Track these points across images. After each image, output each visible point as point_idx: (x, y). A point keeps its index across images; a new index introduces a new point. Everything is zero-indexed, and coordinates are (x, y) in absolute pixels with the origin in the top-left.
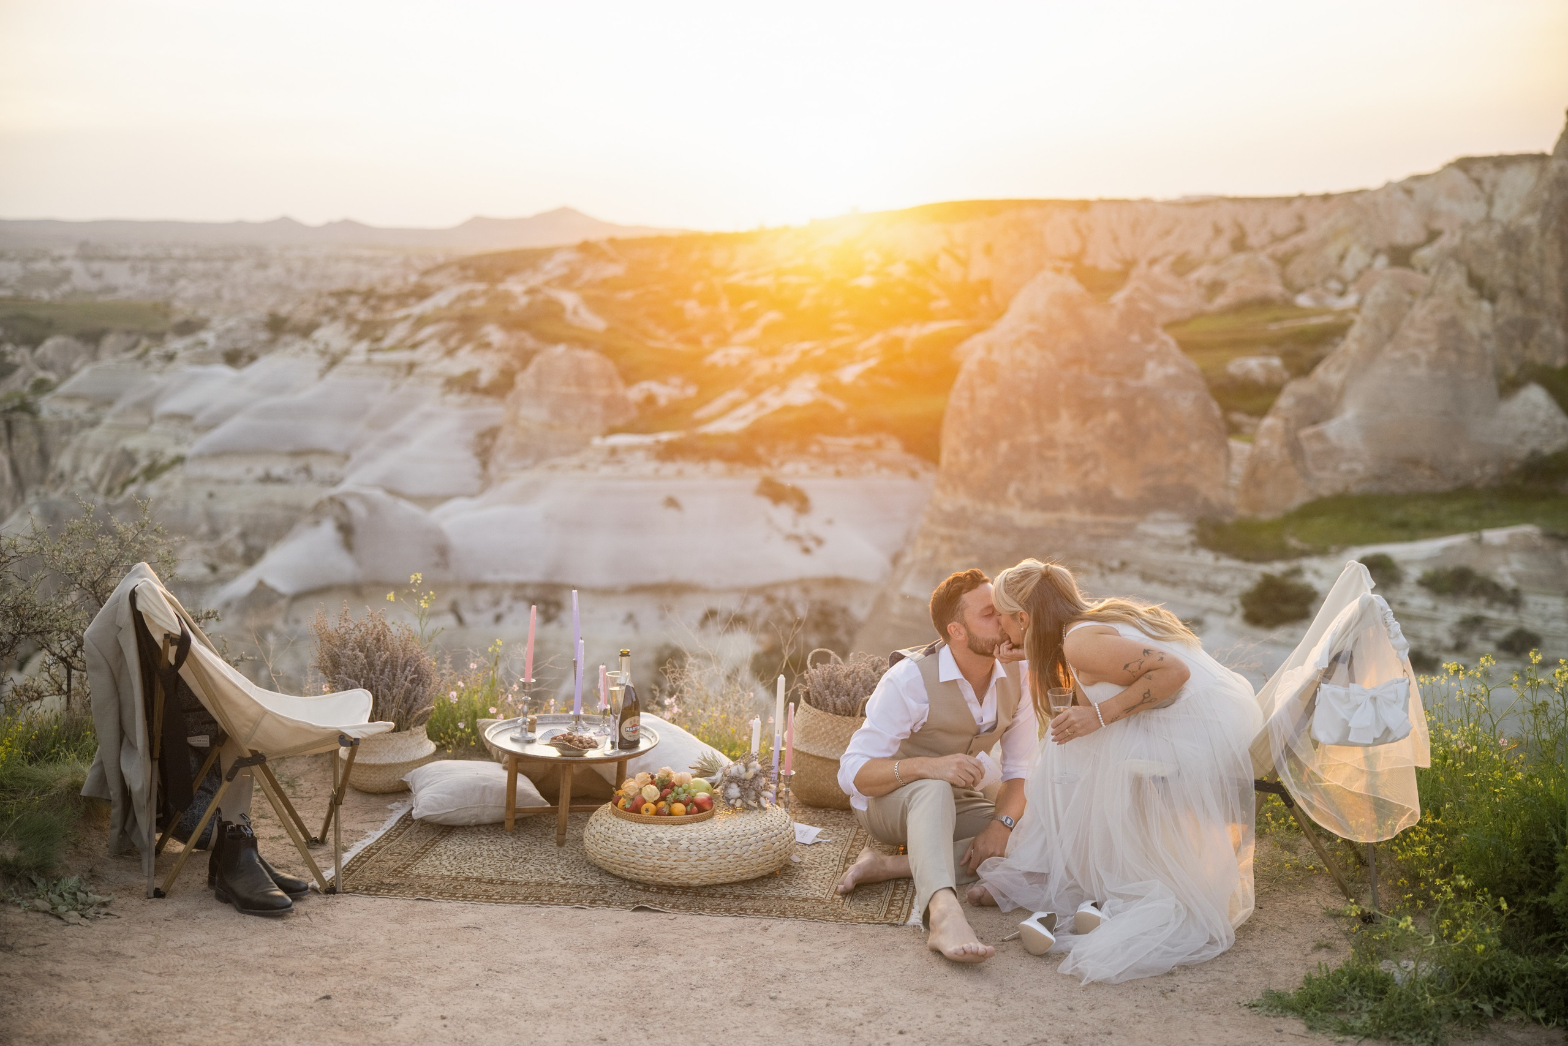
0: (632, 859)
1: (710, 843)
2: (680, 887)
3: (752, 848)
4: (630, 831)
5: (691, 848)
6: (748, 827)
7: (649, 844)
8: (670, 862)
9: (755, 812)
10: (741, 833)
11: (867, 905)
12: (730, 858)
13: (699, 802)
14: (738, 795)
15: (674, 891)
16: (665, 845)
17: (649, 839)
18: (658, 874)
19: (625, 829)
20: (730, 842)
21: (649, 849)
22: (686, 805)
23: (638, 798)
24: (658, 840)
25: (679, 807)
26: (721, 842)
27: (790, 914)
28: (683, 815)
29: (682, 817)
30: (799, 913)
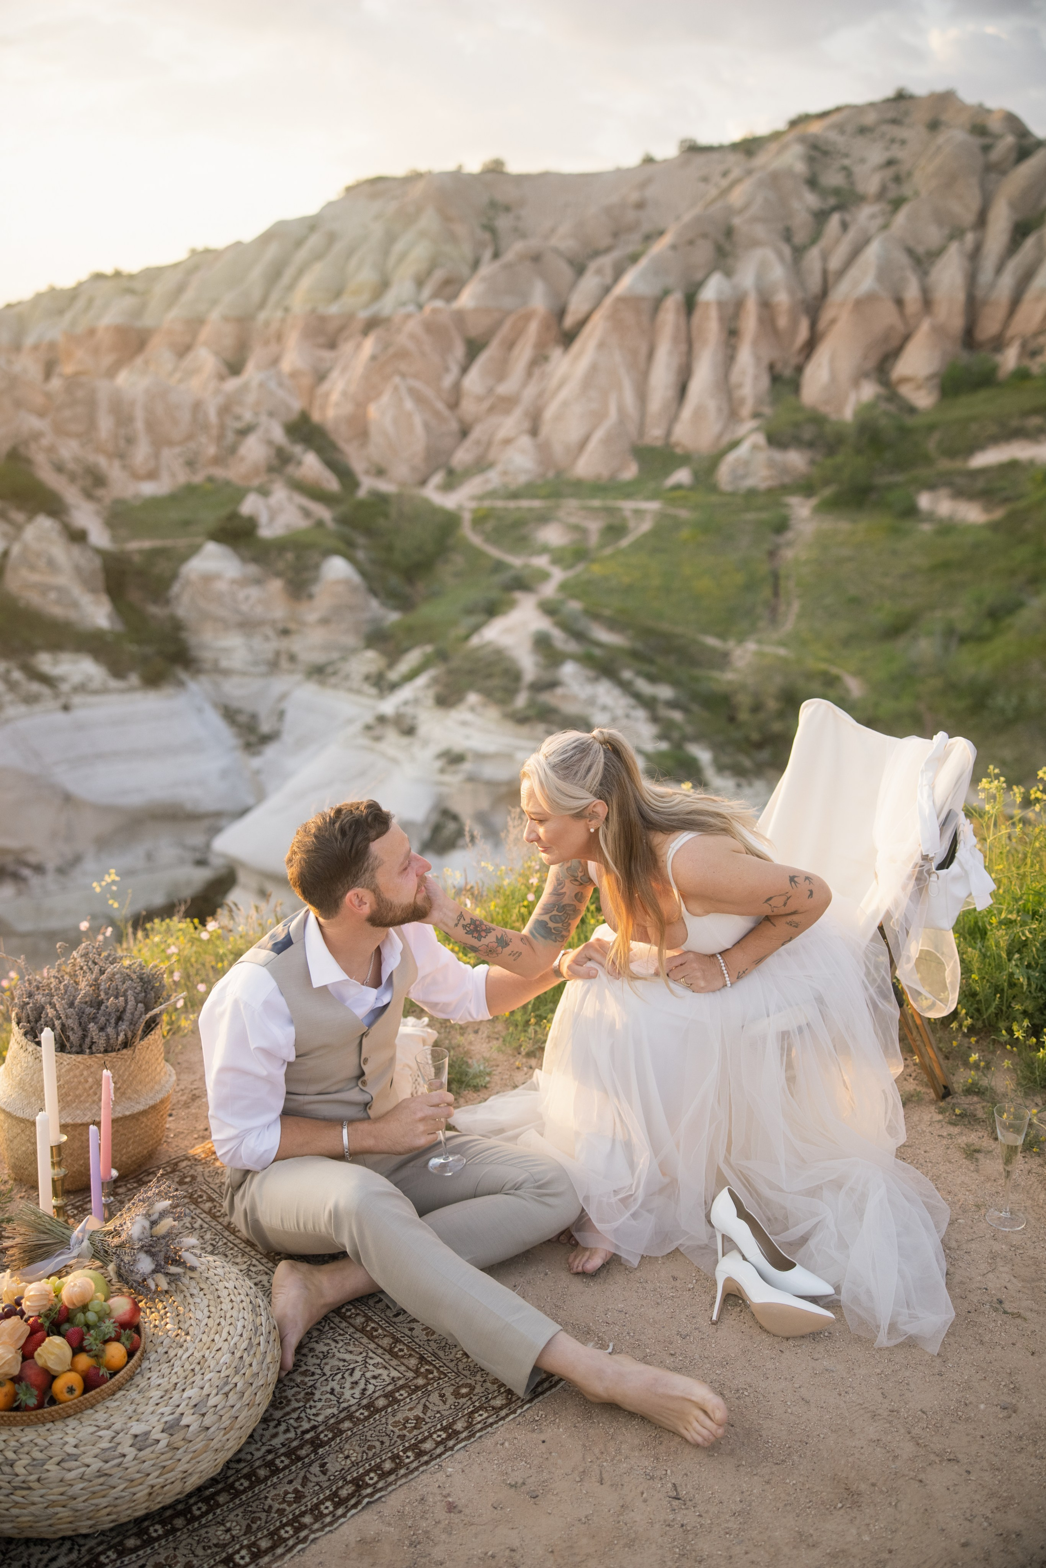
0: (104, 1502)
1: (226, 1394)
2: (190, 1495)
3: (268, 1359)
4: (69, 1449)
5: (207, 1421)
7: (129, 1458)
8: (182, 1467)
9: (186, 1280)
12: (258, 1399)
13: (126, 1317)
14: (153, 1267)
15: (188, 1510)
16: (163, 1444)
17: (125, 1448)
18: (159, 1499)
19: (54, 1451)
21: (133, 1467)
22: (117, 1339)
23: (30, 1372)
24: (141, 1441)
25: (116, 1352)
27: (428, 1445)
28: (128, 1362)
29: (128, 1367)
30: (435, 1436)
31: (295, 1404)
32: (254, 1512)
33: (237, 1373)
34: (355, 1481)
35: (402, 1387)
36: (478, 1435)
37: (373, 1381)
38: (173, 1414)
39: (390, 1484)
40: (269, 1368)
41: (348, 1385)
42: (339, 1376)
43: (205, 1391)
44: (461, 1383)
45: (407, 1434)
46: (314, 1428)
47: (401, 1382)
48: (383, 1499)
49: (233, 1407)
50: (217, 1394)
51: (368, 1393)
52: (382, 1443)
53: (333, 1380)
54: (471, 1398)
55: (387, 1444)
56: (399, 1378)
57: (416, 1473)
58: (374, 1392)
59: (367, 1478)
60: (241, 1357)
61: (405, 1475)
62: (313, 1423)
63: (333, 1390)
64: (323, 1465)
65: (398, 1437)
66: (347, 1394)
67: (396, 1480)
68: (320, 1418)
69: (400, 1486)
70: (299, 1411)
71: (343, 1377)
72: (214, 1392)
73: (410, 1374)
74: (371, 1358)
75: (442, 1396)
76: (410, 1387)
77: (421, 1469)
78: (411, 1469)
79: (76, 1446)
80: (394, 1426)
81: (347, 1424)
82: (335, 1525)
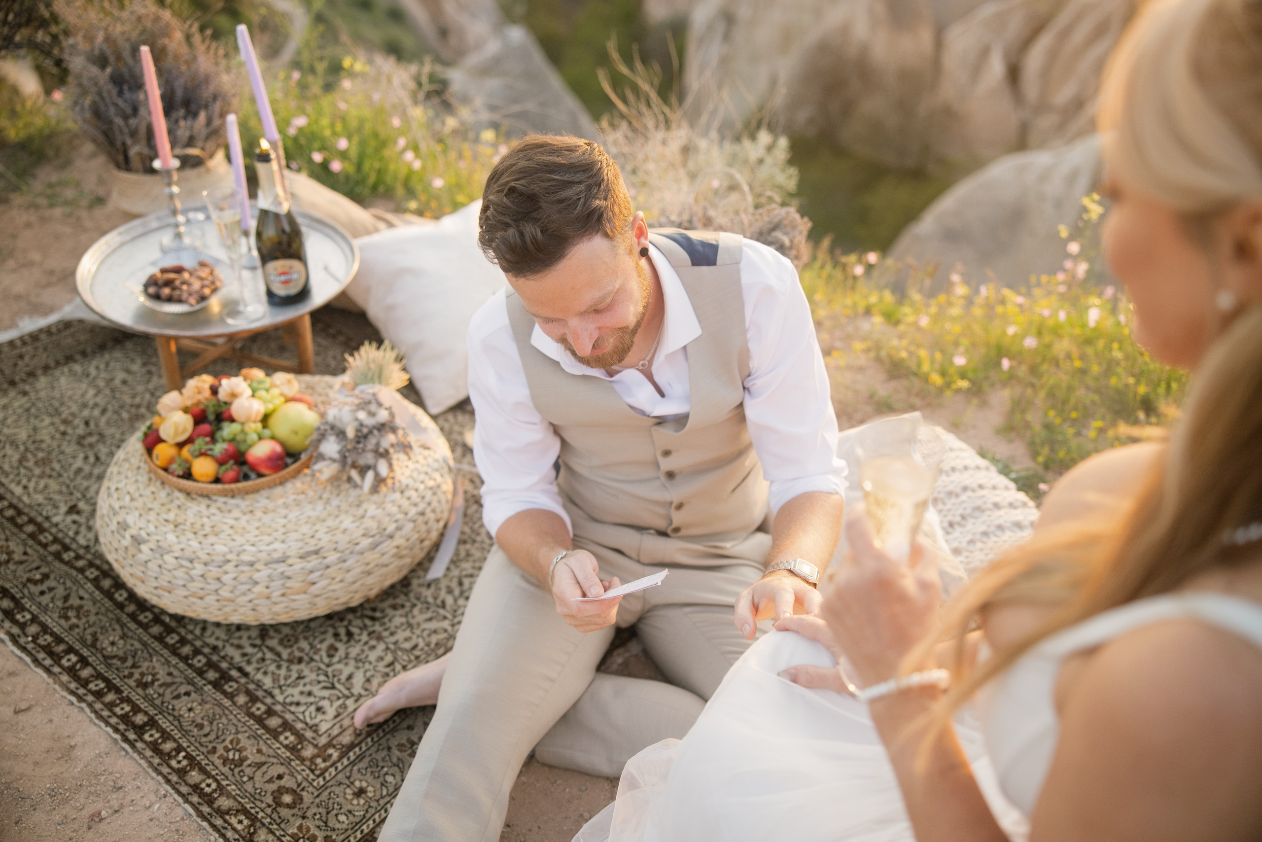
3: (257, 589)
6: (277, 545)
10: (246, 557)
11: (361, 792)
12: (211, 599)
13: (251, 460)
14: (336, 455)
20: (214, 571)
22: (221, 462)
25: (204, 467)
26: (199, 569)
27: (194, 776)
28: (203, 482)
29: (200, 485)
30: (209, 781)
31: (285, 654)
32: (134, 657)
33: (206, 564)
34: (152, 723)
35: (301, 738)
36: (205, 824)
37: (312, 708)
38: (148, 535)
39: (140, 753)
40: (244, 594)
41: (308, 688)
42: (322, 678)
43: (177, 548)
44: (304, 794)
45: (216, 755)
46: (246, 675)
47: (309, 734)
48: (123, 753)
49: (175, 578)
50: (176, 558)
51: (293, 708)
52: (206, 735)
53: (318, 675)
54: (269, 806)
55: (204, 740)
56: (316, 731)
57: (154, 775)
58: (293, 713)
59: (153, 732)
60: (229, 561)
61: (151, 764)
62: (252, 673)
63: (303, 678)
64: (187, 694)
65: (215, 748)
66: (296, 691)
67: (145, 758)
68: (259, 676)
69: (140, 764)
70: (274, 657)
71: (319, 682)
72: (177, 554)
73: (323, 741)
74: (356, 701)
75: (280, 777)
76: (300, 743)
77: (160, 778)
78: (159, 768)
79: (117, 489)
80: (231, 742)
81: (242, 699)
82: (97, 721)
